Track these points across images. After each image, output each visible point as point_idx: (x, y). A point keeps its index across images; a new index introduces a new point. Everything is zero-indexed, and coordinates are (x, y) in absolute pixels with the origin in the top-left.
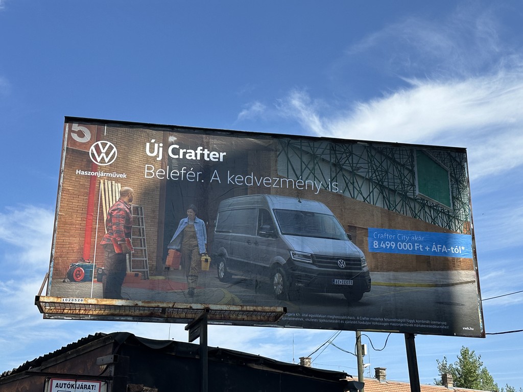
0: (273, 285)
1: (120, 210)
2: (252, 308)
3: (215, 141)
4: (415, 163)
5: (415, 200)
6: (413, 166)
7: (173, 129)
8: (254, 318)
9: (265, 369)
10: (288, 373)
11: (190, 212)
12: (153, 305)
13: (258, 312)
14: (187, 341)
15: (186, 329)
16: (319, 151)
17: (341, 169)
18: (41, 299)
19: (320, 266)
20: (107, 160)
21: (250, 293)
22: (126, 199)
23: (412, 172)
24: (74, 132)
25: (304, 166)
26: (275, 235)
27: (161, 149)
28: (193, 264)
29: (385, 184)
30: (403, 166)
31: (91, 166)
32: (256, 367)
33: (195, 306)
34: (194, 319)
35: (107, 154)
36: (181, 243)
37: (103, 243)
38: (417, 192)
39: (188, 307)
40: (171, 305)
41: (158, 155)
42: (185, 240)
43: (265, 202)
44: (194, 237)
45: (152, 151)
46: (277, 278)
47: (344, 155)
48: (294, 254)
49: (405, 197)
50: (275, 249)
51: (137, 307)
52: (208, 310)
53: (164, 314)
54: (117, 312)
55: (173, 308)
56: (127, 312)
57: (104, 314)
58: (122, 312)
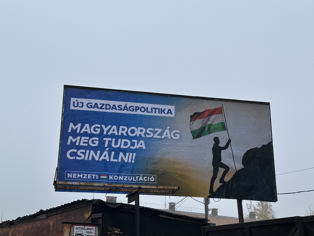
2: (162, 187)
8: (162, 191)
9: (166, 217)
10: (178, 219)
12: (113, 185)
13: (165, 189)
15: (127, 197)
18: (57, 183)
32: (162, 216)
34: (132, 192)
39: (130, 187)
51: (104, 186)
52: (140, 188)
53: (117, 189)
54: (93, 188)
55: (123, 187)
56: (98, 188)
57: (87, 189)
58: (96, 188)
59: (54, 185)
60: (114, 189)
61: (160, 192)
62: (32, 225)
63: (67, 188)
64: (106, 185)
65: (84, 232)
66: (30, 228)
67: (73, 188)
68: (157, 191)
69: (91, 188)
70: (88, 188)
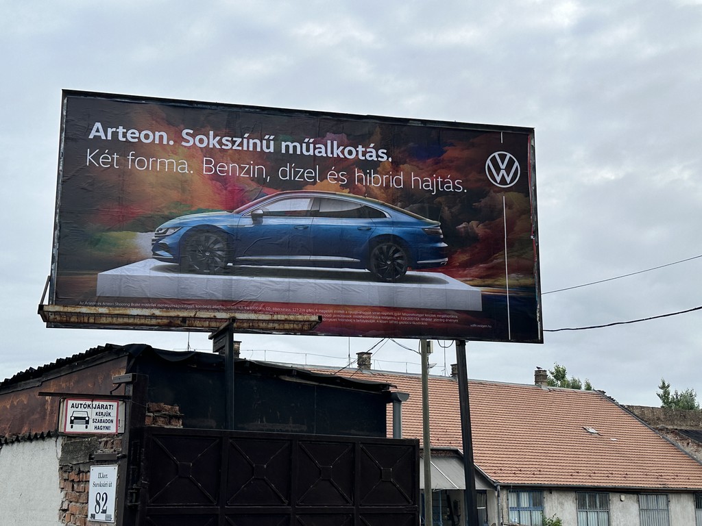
2: (283, 317)
8: (287, 326)
9: (298, 381)
10: (324, 385)
12: (173, 314)
13: (290, 321)
14: (211, 352)
15: (210, 338)
18: (46, 309)
32: (288, 379)
33: (220, 315)
34: (218, 328)
39: (212, 316)
40: (192, 315)
51: (153, 316)
52: (234, 320)
53: (185, 322)
54: (131, 321)
55: (195, 317)
56: (143, 321)
57: (116, 323)
58: (137, 321)
59: (38, 313)
60: (180, 323)
61: (281, 327)
62: (12, 402)
63: (72, 320)
64: (157, 312)
65: (92, 414)
66: (8, 407)
67: (86, 320)
68: (276, 326)
69: (126, 320)
70: (119, 320)
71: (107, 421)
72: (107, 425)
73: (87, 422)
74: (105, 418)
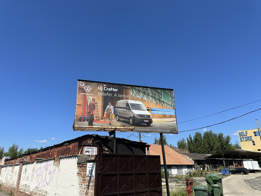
0: (130, 122)
1: (92, 103)
2: (126, 128)
3: (115, 86)
4: (162, 92)
5: (162, 101)
6: (161, 93)
7: (105, 83)
9: (128, 142)
11: (109, 104)
14: (109, 136)
15: (109, 133)
16: (140, 89)
17: (145, 94)
19: (141, 117)
20: (89, 90)
21: (124, 124)
22: (94, 100)
23: (161, 94)
24: (80, 83)
25: (137, 93)
26: (130, 110)
27: (102, 88)
28: (111, 117)
29: (155, 97)
30: (159, 93)
31: (84, 92)
33: (113, 127)
35: (89, 89)
36: (107, 111)
37: (88, 111)
38: (163, 100)
41: (101, 90)
42: (108, 111)
43: (128, 101)
44: (111, 110)
45: (100, 88)
46: (131, 120)
47: (146, 90)
48: (135, 114)
49: (160, 101)
50: (130, 113)
52: (116, 128)
55: (108, 128)
56: (95, 129)
59: (73, 127)
60: (103, 129)
65: (90, 150)
66: (60, 149)
71: (93, 152)
72: (93, 153)
73: (89, 152)
74: (93, 151)
